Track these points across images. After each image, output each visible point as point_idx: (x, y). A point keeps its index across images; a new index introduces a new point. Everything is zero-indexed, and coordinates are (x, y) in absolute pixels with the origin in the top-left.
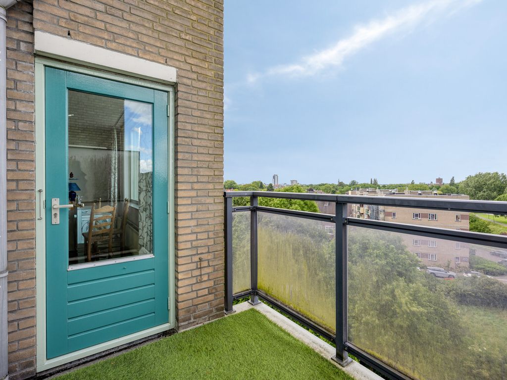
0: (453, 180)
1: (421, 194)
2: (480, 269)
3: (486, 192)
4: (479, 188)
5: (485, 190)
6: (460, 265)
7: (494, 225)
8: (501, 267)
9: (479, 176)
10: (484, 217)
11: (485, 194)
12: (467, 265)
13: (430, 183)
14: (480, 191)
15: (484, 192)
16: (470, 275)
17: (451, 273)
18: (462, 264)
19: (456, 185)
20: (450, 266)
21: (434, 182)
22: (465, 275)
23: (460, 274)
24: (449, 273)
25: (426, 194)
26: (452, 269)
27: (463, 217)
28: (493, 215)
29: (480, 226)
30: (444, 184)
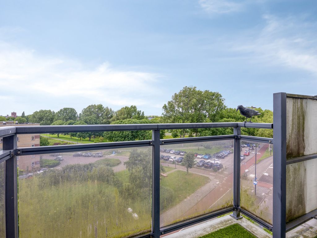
0: (23, 114)
1: (5, 124)
2: (46, 166)
3: (45, 121)
4: (41, 119)
5: (44, 119)
6: (35, 167)
7: (50, 139)
8: (56, 162)
9: (42, 111)
10: (45, 136)
11: (44, 122)
12: (38, 166)
13: (6, 115)
14: (41, 121)
15: (43, 121)
16: (41, 171)
17: (30, 174)
18: (36, 166)
19: (26, 117)
20: (29, 170)
21: (10, 115)
22: (38, 172)
23: (35, 173)
24: (29, 175)
25: (9, 124)
26: (30, 172)
27: (36, 137)
28: (49, 134)
29: (43, 141)
30: (17, 116)
